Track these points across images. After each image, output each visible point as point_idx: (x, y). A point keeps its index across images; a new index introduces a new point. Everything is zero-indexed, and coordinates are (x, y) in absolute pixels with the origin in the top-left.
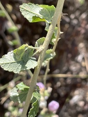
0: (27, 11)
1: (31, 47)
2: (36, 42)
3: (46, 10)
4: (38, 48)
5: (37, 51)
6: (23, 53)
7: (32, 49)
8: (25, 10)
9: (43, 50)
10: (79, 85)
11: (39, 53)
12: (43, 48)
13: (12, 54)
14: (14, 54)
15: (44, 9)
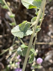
0: (25, 2)
1: (29, 22)
2: (32, 20)
3: (36, 2)
4: (33, 23)
5: (32, 25)
6: (24, 26)
7: (29, 24)
8: (24, 2)
9: (36, 24)
10: (49, 49)
11: (34, 26)
12: (36, 23)
13: (18, 27)
14: (19, 27)
15: (35, 1)
